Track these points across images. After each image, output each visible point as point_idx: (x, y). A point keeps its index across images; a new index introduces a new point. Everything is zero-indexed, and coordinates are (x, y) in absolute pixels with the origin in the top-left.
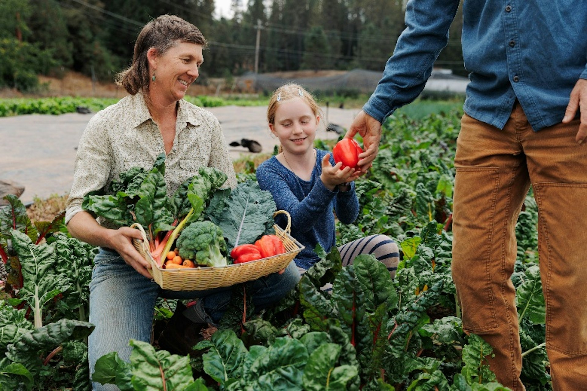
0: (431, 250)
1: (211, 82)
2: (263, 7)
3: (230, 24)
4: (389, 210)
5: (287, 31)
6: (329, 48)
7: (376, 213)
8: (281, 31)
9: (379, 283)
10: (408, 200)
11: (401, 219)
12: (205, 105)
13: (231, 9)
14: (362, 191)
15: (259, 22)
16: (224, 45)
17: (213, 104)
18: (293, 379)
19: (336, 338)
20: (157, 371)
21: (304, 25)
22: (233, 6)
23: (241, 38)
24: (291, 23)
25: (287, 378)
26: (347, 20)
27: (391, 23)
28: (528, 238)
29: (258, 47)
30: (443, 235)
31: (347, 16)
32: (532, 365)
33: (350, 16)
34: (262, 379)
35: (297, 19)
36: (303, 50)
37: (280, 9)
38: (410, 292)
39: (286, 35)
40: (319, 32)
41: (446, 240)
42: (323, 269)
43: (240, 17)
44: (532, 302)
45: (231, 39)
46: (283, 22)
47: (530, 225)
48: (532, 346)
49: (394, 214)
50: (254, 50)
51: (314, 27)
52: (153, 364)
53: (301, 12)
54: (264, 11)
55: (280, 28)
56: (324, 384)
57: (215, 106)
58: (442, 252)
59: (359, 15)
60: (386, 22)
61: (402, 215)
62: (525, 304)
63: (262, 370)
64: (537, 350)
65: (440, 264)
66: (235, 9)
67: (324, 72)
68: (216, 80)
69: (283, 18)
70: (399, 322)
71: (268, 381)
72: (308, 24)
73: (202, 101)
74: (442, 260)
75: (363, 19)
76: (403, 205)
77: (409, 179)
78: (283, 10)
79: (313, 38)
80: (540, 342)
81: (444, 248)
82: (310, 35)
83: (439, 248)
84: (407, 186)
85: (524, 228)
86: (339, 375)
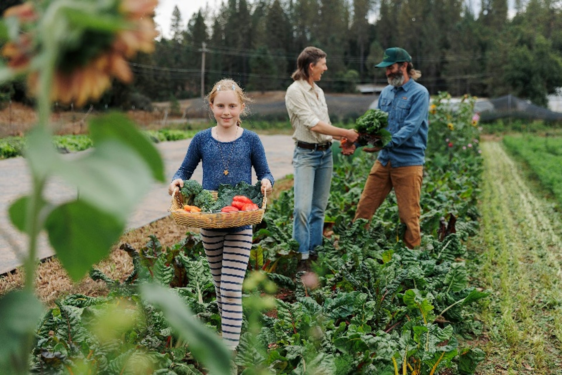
0: (399, 256)
1: (155, 106)
2: (205, 27)
3: (171, 46)
4: (371, 235)
5: (231, 53)
6: (275, 68)
7: (364, 237)
8: (224, 53)
9: (377, 273)
10: (382, 229)
11: (379, 240)
12: (168, 139)
13: (171, 30)
14: (357, 225)
15: (204, 45)
16: (165, 69)
17: (176, 138)
18: (348, 309)
19: (365, 291)
20: (288, 310)
21: (248, 45)
22: (173, 26)
23: (183, 59)
24: (235, 43)
25: (345, 310)
26: (293, 37)
27: (338, 40)
28: (457, 249)
29: (203, 70)
30: (406, 249)
31: (292, 33)
32: (454, 312)
33: (295, 34)
34: (334, 311)
35: (241, 39)
36: (249, 71)
37: (223, 28)
38: (391, 277)
39: (229, 56)
40: (265, 53)
41: (408, 251)
42: (350, 265)
43: (181, 37)
44: (454, 281)
45: (173, 61)
46: (226, 42)
47: (457, 241)
48: (454, 302)
49: (375, 238)
50: (201, 73)
51: (260, 46)
52: (285, 307)
53: (245, 31)
54: (206, 30)
55: (223, 50)
56: (362, 309)
57: (178, 139)
58: (406, 258)
59: (304, 33)
60: (333, 40)
61: (379, 238)
62: (450, 282)
63: (333, 307)
64: (456, 305)
65: (405, 264)
66: (176, 30)
67: (271, 93)
68: (160, 105)
69: (227, 38)
70: (388, 289)
71: (337, 311)
72: (252, 43)
73: (165, 134)
74: (406, 262)
75: (308, 36)
76: (379, 232)
77: (380, 213)
78: (226, 29)
79: (259, 59)
80: (457, 301)
81: (407, 256)
82: (255, 56)
83: (404, 256)
84: (379, 218)
85: (454, 244)
86: (368, 305)
